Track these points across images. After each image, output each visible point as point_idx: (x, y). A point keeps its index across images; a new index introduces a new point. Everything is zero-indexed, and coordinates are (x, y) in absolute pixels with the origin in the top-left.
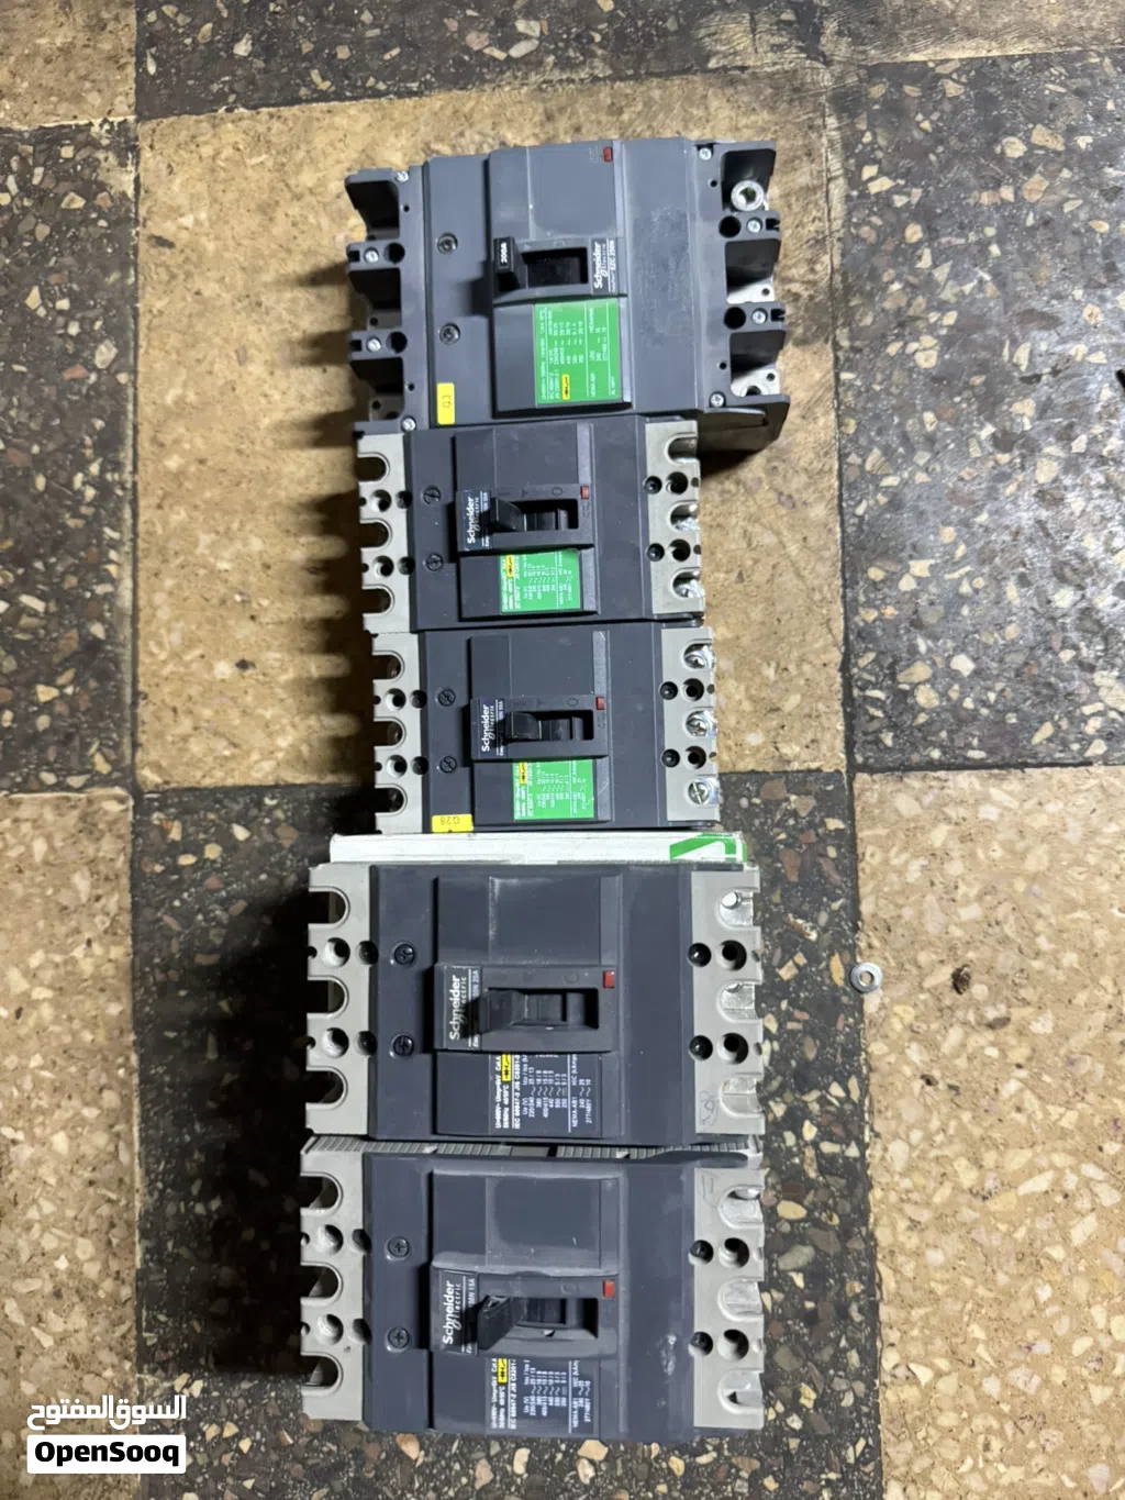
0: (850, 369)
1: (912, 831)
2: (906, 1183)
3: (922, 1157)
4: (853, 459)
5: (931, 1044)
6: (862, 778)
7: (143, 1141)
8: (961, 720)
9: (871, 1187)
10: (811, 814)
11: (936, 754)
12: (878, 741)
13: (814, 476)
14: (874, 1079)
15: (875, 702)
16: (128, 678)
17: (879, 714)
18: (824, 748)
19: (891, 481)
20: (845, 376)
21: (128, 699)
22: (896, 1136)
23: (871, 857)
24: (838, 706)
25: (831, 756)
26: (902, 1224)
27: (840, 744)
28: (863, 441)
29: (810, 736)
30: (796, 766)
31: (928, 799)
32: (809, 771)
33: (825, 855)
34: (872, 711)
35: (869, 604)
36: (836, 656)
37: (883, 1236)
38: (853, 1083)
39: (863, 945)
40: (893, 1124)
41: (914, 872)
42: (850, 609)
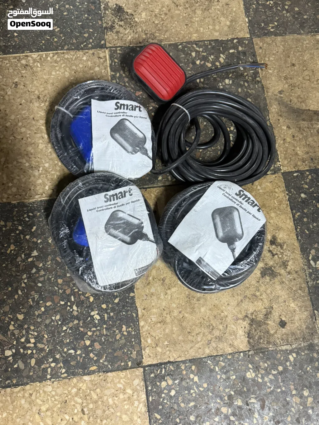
0: (243, 355)
1: (130, 384)
2: (41, 392)
3: (48, 395)
4: (221, 359)
5: (77, 394)
6: (142, 370)
7: (41, 200)
8: (159, 394)
9: (40, 382)
10: (132, 358)
11: (150, 388)
12: (151, 373)
13: (216, 349)
14: (67, 380)
15: (161, 371)
16: (150, 186)
17: (158, 372)
18: (149, 359)
19: (217, 369)
20: (242, 354)
21: (145, 187)
22: (53, 388)
23: (122, 374)
24: (159, 361)
25: (147, 361)
26: (31, 392)
27: (150, 363)
28: (226, 360)
29: (151, 355)
30: (143, 352)
31: (138, 388)
32: (142, 356)
33: (122, 362)
34: (159, 371)
35: (186, 367)
36: (172, 360)
37: (28, 387)
38: (66, 375)
39: (100, 374)
40: (56, 386)
41: (119, 386)
42: (184, 362)
